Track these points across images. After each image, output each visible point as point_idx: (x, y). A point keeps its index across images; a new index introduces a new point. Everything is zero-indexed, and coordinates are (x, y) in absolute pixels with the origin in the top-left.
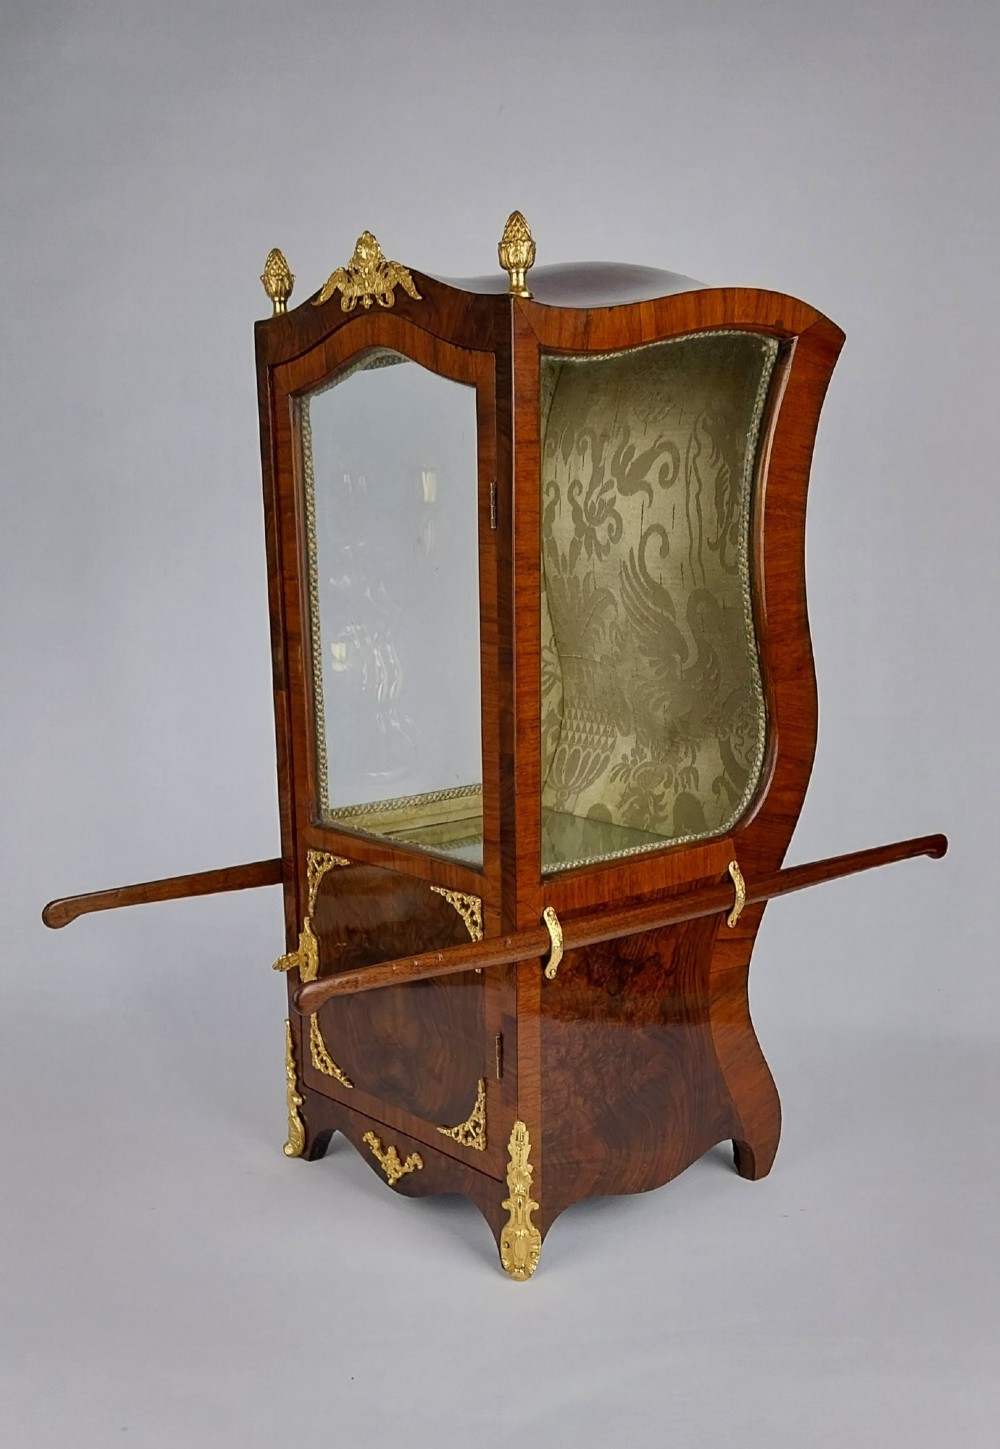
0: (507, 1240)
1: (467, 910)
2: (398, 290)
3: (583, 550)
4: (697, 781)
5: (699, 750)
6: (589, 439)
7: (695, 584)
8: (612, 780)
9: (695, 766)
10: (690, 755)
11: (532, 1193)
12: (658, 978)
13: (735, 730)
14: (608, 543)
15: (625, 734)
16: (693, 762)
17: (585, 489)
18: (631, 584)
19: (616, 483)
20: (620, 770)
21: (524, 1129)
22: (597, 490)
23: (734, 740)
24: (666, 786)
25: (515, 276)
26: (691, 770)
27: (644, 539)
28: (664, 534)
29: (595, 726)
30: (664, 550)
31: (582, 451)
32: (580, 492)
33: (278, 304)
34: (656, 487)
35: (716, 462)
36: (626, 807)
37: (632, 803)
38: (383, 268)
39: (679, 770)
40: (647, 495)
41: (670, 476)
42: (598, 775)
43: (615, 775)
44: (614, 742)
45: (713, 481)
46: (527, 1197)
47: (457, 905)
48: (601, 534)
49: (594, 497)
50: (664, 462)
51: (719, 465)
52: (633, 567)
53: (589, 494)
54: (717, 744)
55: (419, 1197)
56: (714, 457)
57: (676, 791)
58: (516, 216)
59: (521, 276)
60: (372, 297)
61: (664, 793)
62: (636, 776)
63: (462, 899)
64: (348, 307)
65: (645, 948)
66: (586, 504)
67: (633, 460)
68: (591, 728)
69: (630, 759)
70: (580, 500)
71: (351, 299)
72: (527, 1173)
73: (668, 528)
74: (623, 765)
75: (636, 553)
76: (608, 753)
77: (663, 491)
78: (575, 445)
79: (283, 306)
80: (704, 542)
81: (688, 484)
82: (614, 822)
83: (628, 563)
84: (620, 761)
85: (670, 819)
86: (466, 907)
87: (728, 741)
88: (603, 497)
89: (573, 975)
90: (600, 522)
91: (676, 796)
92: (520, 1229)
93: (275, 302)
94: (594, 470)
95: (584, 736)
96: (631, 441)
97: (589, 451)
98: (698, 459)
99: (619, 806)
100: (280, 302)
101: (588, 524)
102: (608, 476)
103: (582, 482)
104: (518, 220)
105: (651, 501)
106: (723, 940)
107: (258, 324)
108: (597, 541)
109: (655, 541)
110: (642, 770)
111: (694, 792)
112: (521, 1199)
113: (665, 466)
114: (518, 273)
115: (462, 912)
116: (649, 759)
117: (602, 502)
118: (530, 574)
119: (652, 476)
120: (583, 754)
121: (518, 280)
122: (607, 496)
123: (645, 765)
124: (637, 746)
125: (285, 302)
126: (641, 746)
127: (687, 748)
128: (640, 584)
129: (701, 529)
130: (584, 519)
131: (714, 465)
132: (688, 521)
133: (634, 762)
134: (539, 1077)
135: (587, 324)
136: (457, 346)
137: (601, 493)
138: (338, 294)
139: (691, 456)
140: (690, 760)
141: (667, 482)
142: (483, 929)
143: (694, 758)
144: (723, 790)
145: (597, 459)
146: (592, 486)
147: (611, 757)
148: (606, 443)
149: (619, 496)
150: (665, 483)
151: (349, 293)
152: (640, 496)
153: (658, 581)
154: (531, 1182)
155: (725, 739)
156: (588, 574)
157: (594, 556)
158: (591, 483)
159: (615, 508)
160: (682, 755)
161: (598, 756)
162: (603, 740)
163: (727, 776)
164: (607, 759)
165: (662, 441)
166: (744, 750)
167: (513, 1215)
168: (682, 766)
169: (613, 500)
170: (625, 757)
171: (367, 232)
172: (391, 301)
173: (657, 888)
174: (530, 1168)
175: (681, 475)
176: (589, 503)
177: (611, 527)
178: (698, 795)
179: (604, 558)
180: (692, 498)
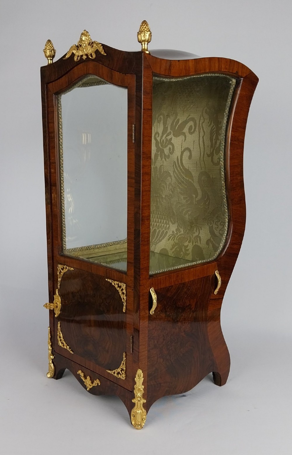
0: (134, 414)
1: (120, 288)
2: (97, 52)
3: (159, 157)
4: (200, 241)
5: (201, 230)
6: (162, 117)
7: (202, 169)
8: (169, 240)
9: (199, 235)
11: (144, 396)
12: (190, 314)
13: (215, 223)
14: (169, 155)
15: (173, 224)
16: (199, 234)
17: (160, 135)
18: (177, 169)
19: (172, 133)
20: (171, 236)
21: (141, 372)
22: (165, 136)
23: (214, 226)
24: (189, 242)
25: (143, 45)
26: (198, 236)
27: (182, 153)
28: (190, 151)
29: (162, 221)
30: (190, 157)
31: (159, 122)
32: (159, 136)
33: (49, 60)
34: (187, 134)
35: (210, 125)
36: (174, 250)
37: (176, 249)
38: (91, 44)
39: (194, 237)
40: (184, 137)
41: (193, 130)
42: (164, 238)
43: (170, 238)
44: (169, 226)
45: (209, 131)
46: (142, 398)
47: (116, 286)
48: (166, 151)
49: (164, 138)
50: (190, 125)
51: (212, 126)
52: (178, 163)
53: (161, 138)
54: (208, 227)
55: (98, 395)
56: (210, 122)
57: (193, 244)
58: (144, 22)
59: (146, 45)
60: (87, 55)
61: (188, 245)
62: (178, 238)
63: (118, 284)
64: (78, 59)
65: (186, 302)
66: (160, 140)
67: (179, 124)
68: (161, 221)
69: (175, 232)
70: (159, 139)
71: (78, 56)
72: (142, 389)
73: (192, 149)
74: (173, 235)
75: (179, 158)
76: (167, 230)
77: (190, 136)
78: (157, 119)
79: (51, 61)
80: (205, 153)
81: (199, 133)
82: (169, 255)
83: (176, 162)
84: (171, 233)
85: (191, 254)
86: (120, 287)
87: (212, 226)
88: (167, 138)
89: (160, 313)
90: (166, 147)
91: (192, 246)
92: (139, 411)
93: (48, 60)
94: (164, 128)
95: (158, 224)
96: (178, 117)
97: (162, 121)
98: (203, 124)
99: (171, 249)
100: (50, 59)
101: (161, 148)
102: (169, 130)
103: (159, 132)
104: (145, 24)
105: (185, 140)
106: (213, 299)
107: (42, 68)
108: (164, 154)
109: (186, 154)
110: (180, 236)
111: (199, 244)
112: (139, 399)
113: (191, 127)
114: (145, 44)
115: (118, 289)
116: (182, 232)
117: (167, 140)
118: (148, 161)
119: (186, 130)
120: (157, 231)
121: (145, 47)
122: (169, 137)
124: (178, 228)
125: (52, 60)
126: (179, 228)
127: (197, 229)
128: (181, 169)
129: (204, 149)
130: (160, 146)
131: (209, 126)
132: (199, 146)
133: (177, 234)
134: (147, 352)
135: (170, 66)
136: (120, 73)
137: (166, 137)
138: (73, 55)
139: (201, 123)
140: (198, 233)
141: (192, 132)
142: (126, 296)
143: (199, 232)
144: (211, 245)
145: (165, 124)
146: (163, 134)
147: (168, 231)
148: (168, 118)
149: (173, 137)
150: (191, 133)
151: (77, 54)
152: (182, 138)
153: (187, 168)
154: (143, 392)
155: (211, 226)
156: (161, 166)
157: (163, 159)
158: (163, 133)
159: (172, 141)
160: (195, 231)
161: (163, 231)
162: (165, 225)
163: (212, 239)
164: (167, 232)
165: (190, 117)
166: (218, 230)
167: (136, 405)
168: (195, 235)
169: (171, 139)
170: (173, 232)
171: (85, 30)
172: (94, 56)
173: (190, 280)
174: (143, 386)
175: (197, 129)
176: (162, 140)
177: (170, 148)
178: (201, 246)
179: (167, 160)
180: (201, 138)
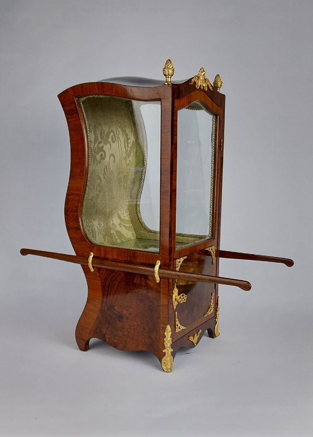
4: (116, 226)
5: (114, 218)
7: (120, 170)
10: (112, 220)
14: (100, 160)
15: (94, 220)
19: (103, 141)
22: (96, 144)
23: (120, 212)
24: (113, 230)
26: (113, 224)
28: (114, 156)
30: (114, 161)
34: (111, 143)
36: (107, 240)
41: (114, 140)
42: (95, 234)
43: (99, 233)
44: (93, 223)
45: (123, 140)
48: (98, 157)
51: (124, 137)
56: (122, 134)
60: (203, 87)
64: (197, 87)
66: (93, 148)
67: (105, 134)
69: (98, 227)
74: (98, 229)
80: (123, 157)
87: (119, 213)
88: (99, 145)
94: (95, 137)
96: (103, 129)
97: (93, 132)
98: (119, 135)
99: (105, 241)
101: (94, 154)
102: (100, 139)
105: (111, 147)
108: (97, 160)
109: (112, 159)
110: (103, 228)
111: (117, 229)
113: (112, 136)
116: (103, 225)
117: (98, 147)
119: (110, 140)
122: (101, 145)
123: (103, 227)
124: (99, 223)
129: (122, 154)
132: (119, 152)
137: (98, 145)
138: (195, 83)
143: (113, 221)
148: (96, 129)
151: (198, 83)
152: (108, 145)
156: (93, 171)
157: (96, 164)
158: (95, 141)
159: (103, 149)
160: (110, 221)
162: (90, 224)
163: (121, 222)
164: (94, 229)
169: (103, 147)
170: (97, 227)
171: (202, 68)
172: (206, 89)
175: (117, 139)
176: (94, 147)
177: (102, 155)
178: (118, 230)
179: (98, 165)
180: (120, 146)
